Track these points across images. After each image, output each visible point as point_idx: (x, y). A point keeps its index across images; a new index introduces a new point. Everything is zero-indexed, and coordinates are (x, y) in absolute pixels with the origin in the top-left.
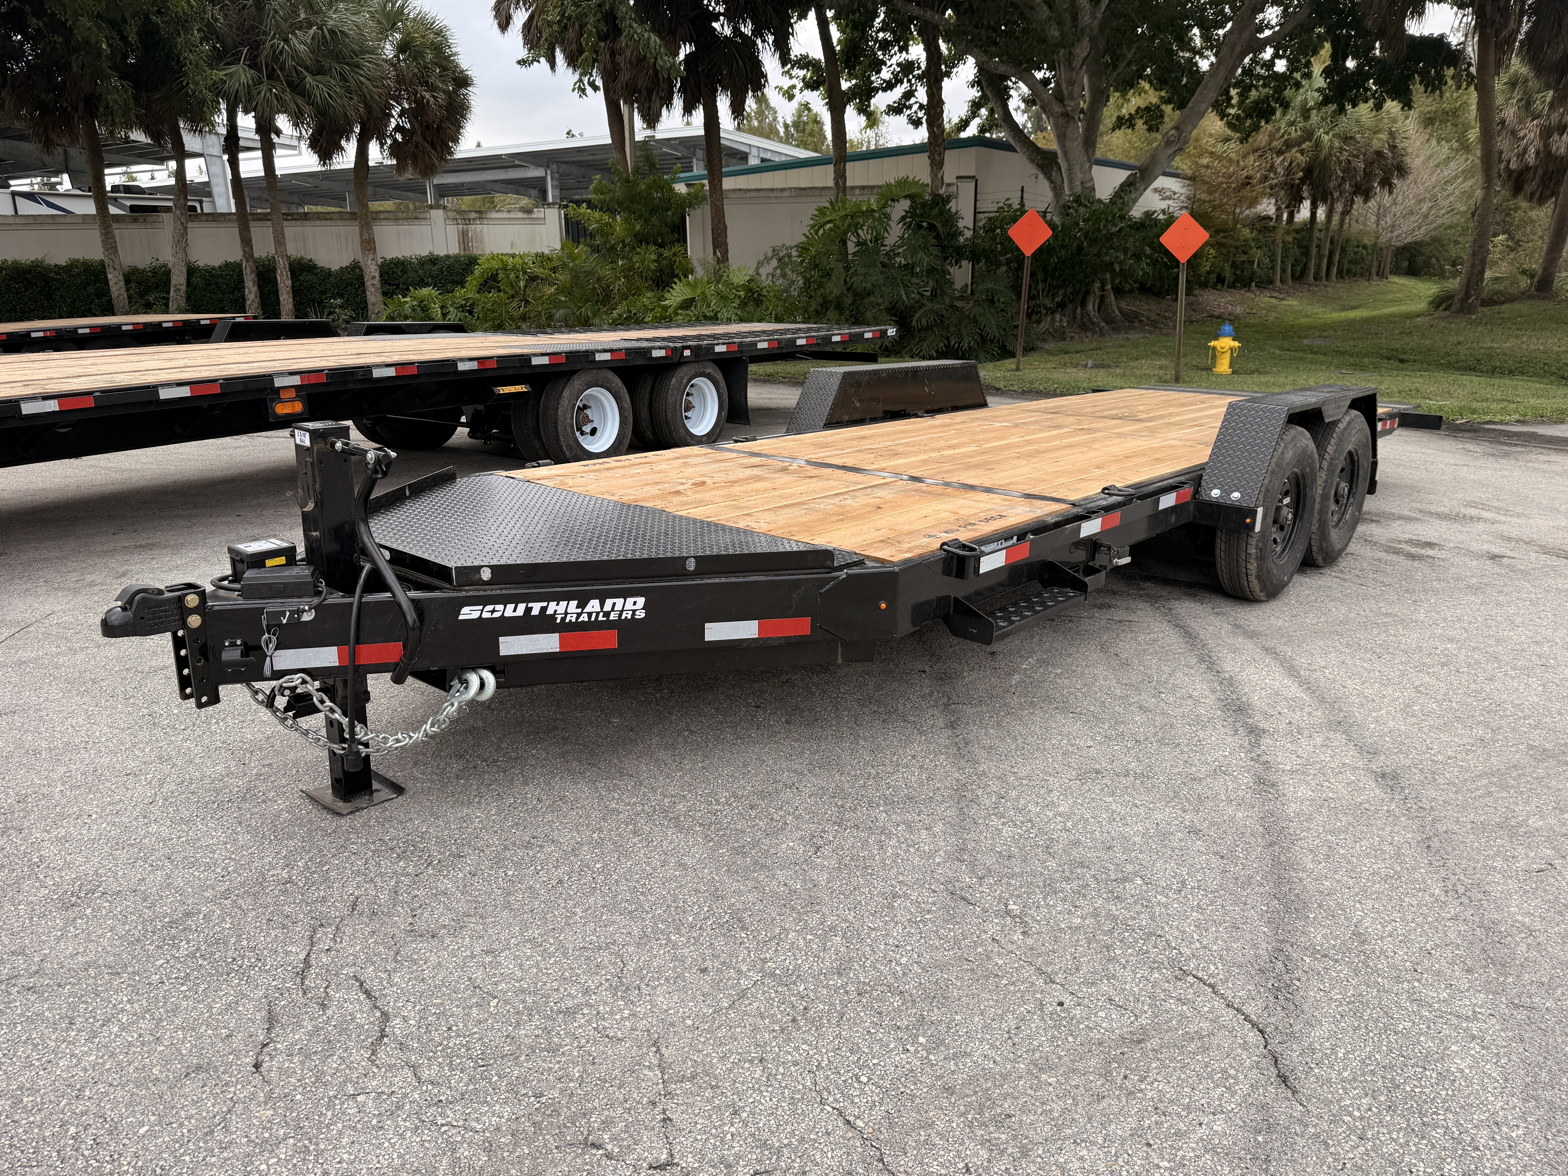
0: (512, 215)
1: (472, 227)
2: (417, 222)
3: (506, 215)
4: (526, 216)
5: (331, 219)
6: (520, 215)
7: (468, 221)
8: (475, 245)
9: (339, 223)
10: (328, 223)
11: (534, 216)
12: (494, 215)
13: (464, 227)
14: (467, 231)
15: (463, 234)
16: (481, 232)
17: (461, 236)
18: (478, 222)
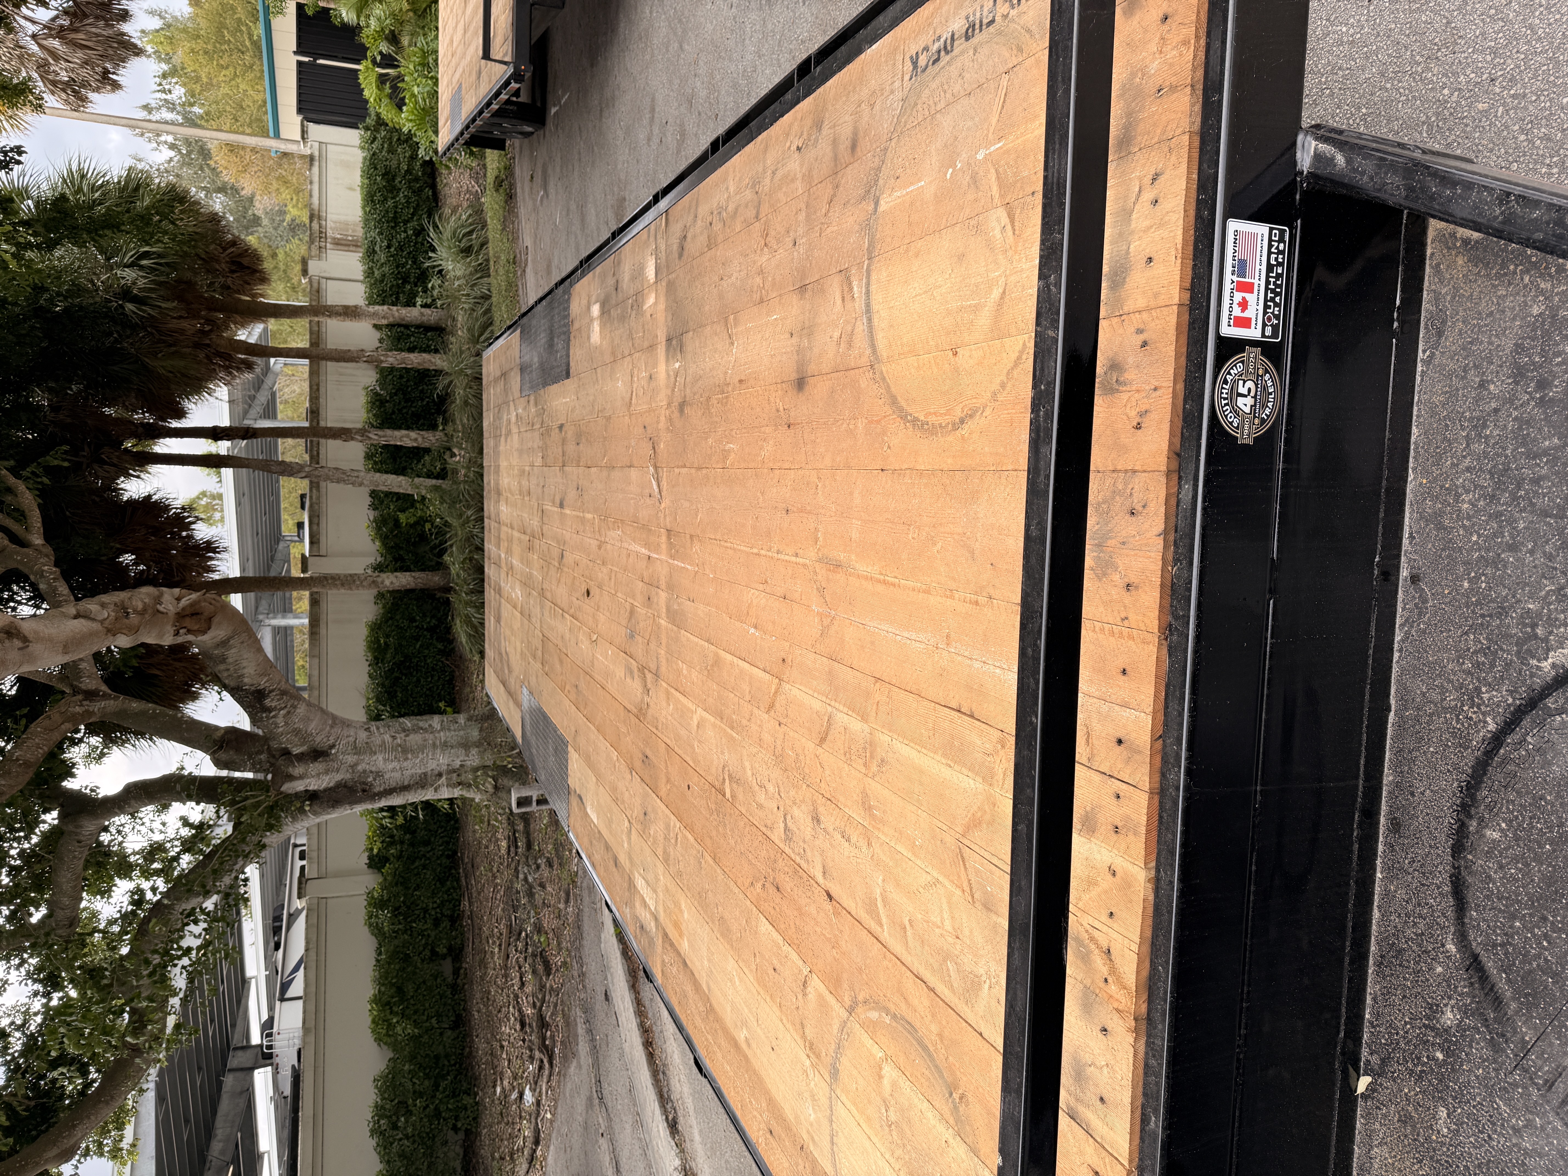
0: (316, 179)
1: (330, 233)
2: (323, 293)
3: (316, 187)
4: (316, 164)
5: (318, 385)
6: (315, 169)
7: (322, 234)
8: (350, 232)
9: (322, 378)
10: (322, 390)
11: (316, 154)
12: (315, 200)
13: (329, 240)
14: (334, 239)
15: (337, 244)
16: (335, 222)
17: (340, 247)
18: (324, 223)
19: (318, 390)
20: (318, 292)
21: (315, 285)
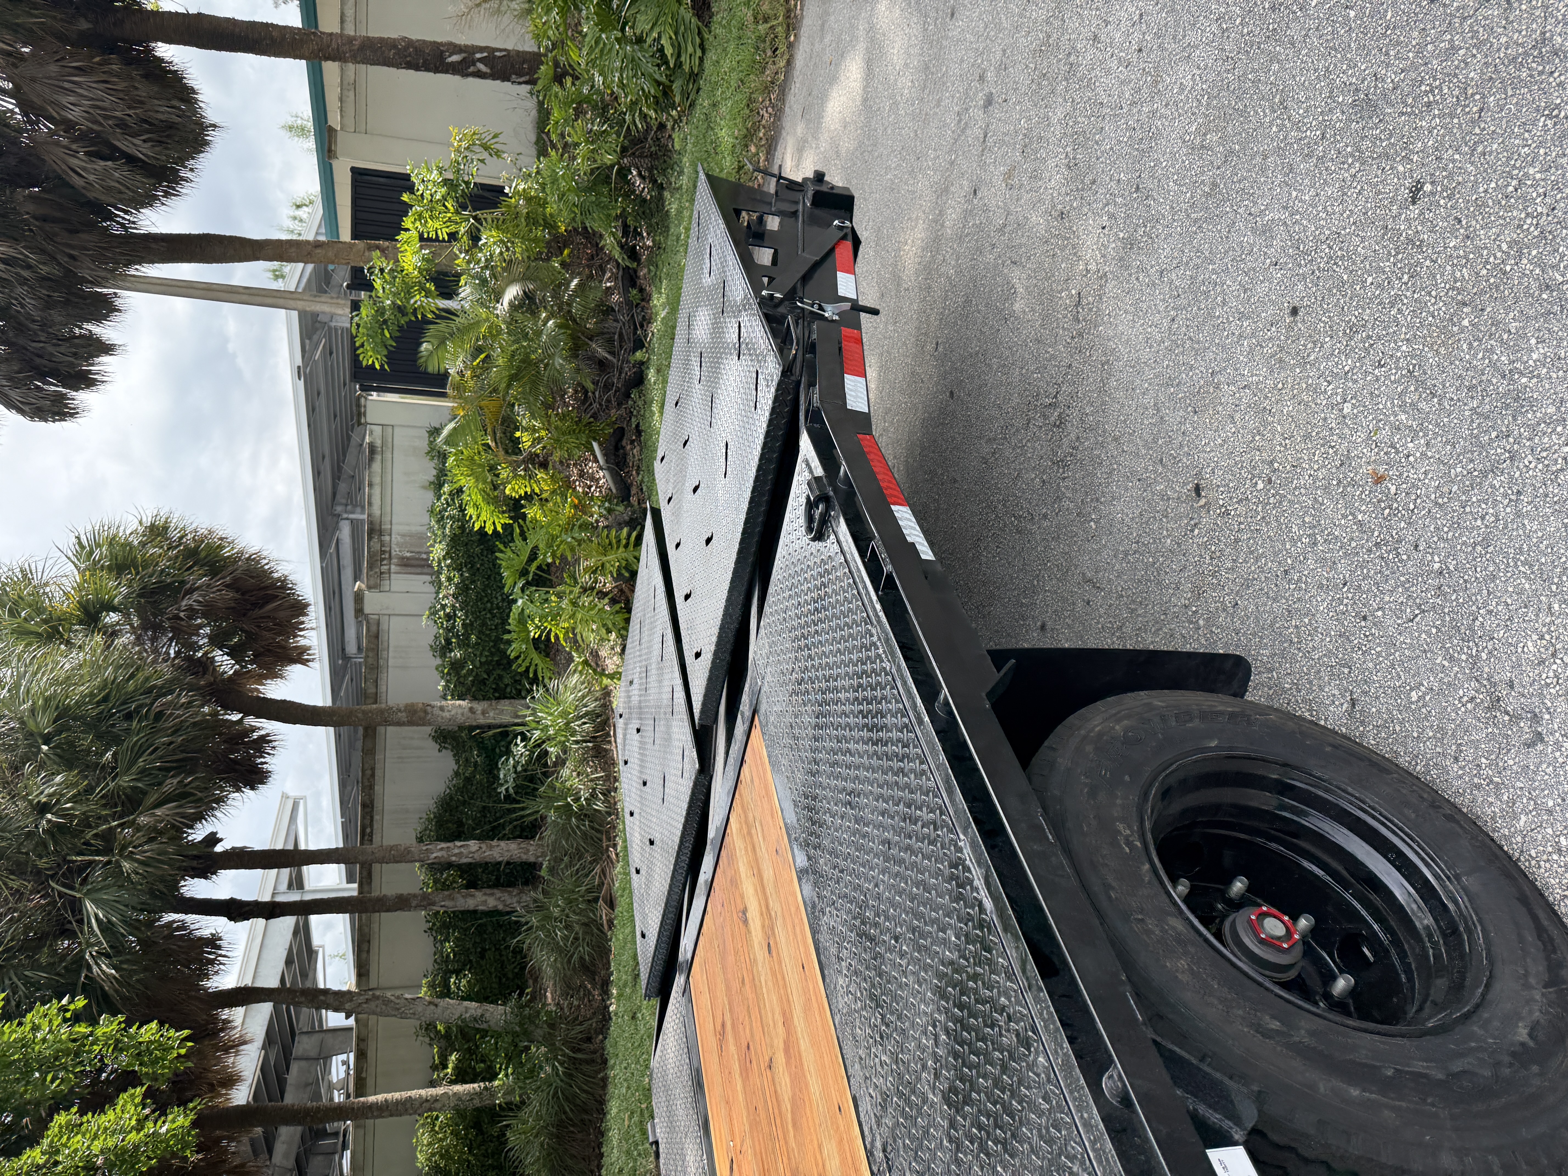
0: (377, 479)
1: (395, 551)
2: (383, 637)
3: (377, 487)
4: (378, 457)
5: (373, 769)
6: (376, 466)
7: (386, 555)
8: (424, 549)
9: (379, 757)
10: (378, 773)
11: (378, 443)
12: (376, 508)
13: (394, 561)
14: (403, 558)
15: (406, 565)
16: (403, 536)
17: (410, 569)
18: (387, 538)
19: (373, 775)
20: (377, 637)
21: (374, 628)
